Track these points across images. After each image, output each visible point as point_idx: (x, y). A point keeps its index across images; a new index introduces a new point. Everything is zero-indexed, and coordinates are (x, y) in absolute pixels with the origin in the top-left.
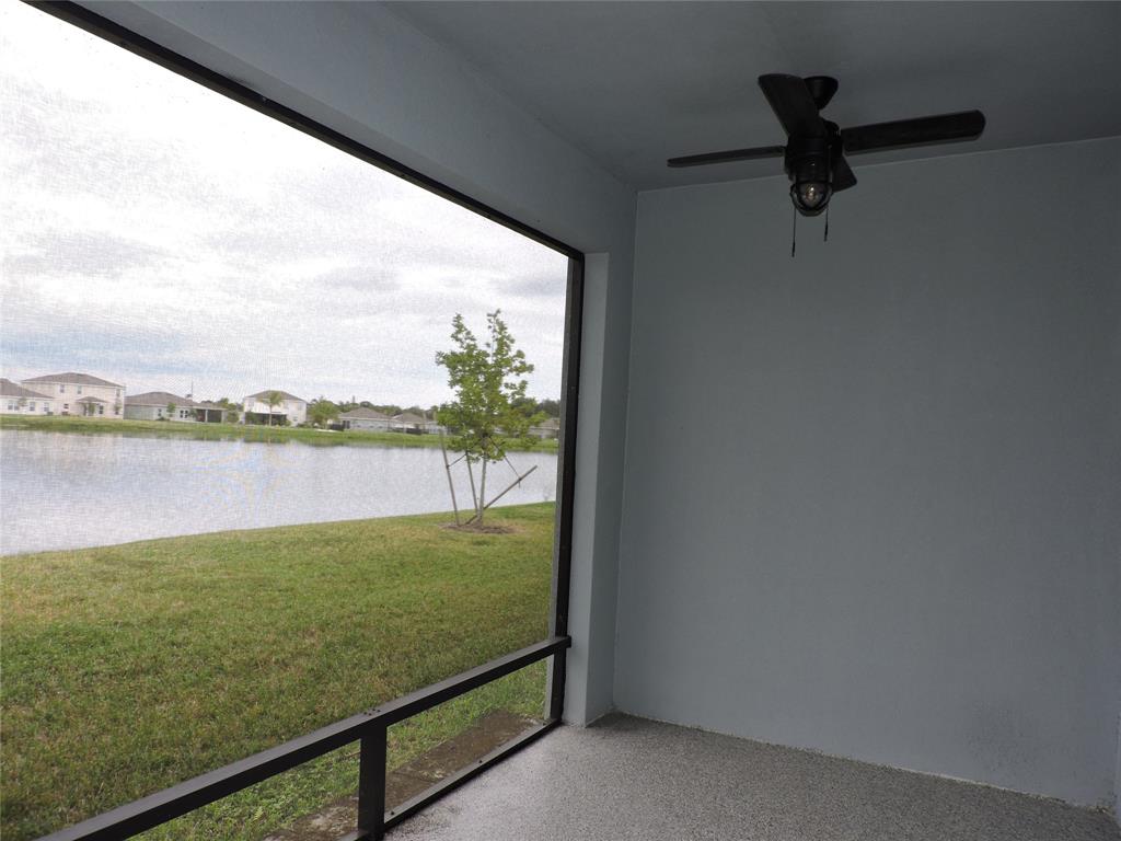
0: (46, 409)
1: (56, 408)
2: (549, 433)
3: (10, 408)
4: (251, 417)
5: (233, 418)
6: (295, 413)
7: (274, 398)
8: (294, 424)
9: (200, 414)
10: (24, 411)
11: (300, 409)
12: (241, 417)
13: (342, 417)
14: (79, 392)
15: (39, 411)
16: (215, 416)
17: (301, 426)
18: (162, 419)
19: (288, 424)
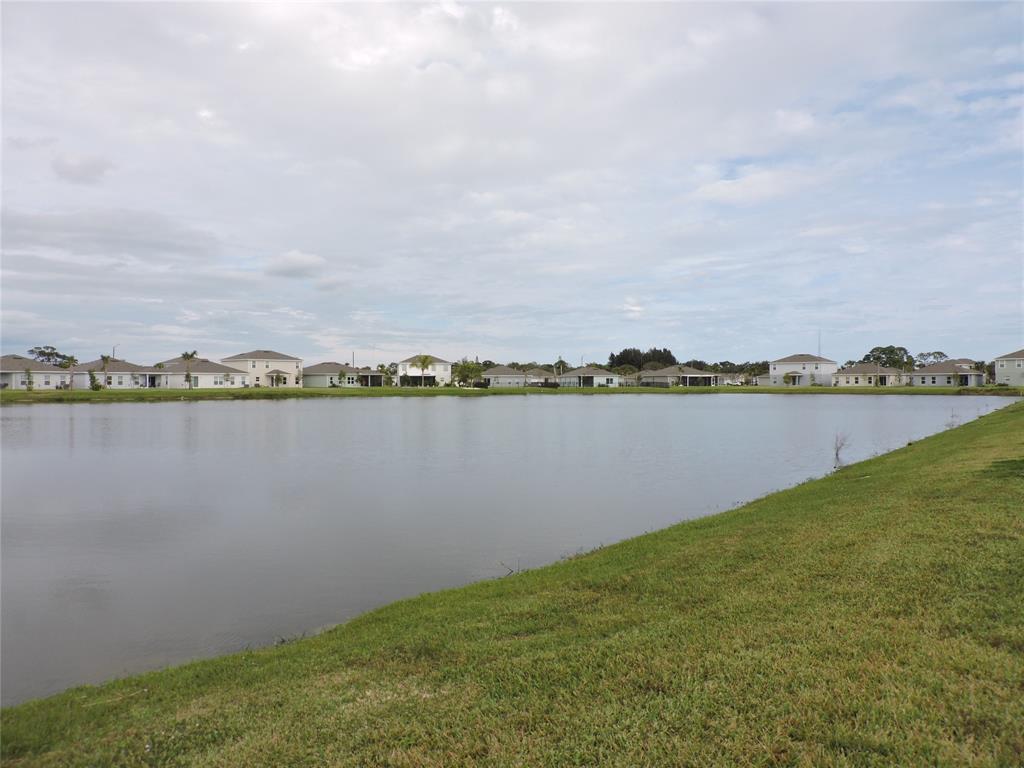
0: (243, 383)
1: (250, 381)
2: (675, 380)
3: (216, 383)
4: (406, 380)
5: (389, 382)
6: (442, 374)
7: (425, 361)
8: (442, 384)
9: (363, 380)
10: (227, 385)
11: (446, 370)
12: (396, 380)
13: (484, 376)
14: (267, 367)
15: (238, 385)
16: (376, 381)
17: (447, 385)
18: (334, 386)
19: (437, 384)
